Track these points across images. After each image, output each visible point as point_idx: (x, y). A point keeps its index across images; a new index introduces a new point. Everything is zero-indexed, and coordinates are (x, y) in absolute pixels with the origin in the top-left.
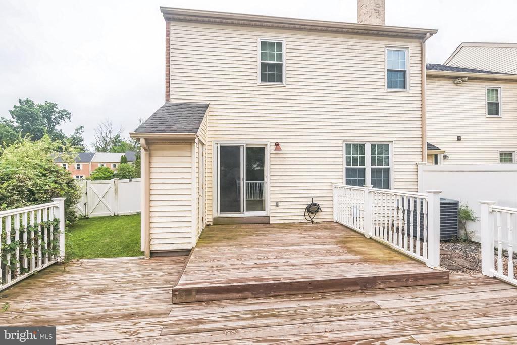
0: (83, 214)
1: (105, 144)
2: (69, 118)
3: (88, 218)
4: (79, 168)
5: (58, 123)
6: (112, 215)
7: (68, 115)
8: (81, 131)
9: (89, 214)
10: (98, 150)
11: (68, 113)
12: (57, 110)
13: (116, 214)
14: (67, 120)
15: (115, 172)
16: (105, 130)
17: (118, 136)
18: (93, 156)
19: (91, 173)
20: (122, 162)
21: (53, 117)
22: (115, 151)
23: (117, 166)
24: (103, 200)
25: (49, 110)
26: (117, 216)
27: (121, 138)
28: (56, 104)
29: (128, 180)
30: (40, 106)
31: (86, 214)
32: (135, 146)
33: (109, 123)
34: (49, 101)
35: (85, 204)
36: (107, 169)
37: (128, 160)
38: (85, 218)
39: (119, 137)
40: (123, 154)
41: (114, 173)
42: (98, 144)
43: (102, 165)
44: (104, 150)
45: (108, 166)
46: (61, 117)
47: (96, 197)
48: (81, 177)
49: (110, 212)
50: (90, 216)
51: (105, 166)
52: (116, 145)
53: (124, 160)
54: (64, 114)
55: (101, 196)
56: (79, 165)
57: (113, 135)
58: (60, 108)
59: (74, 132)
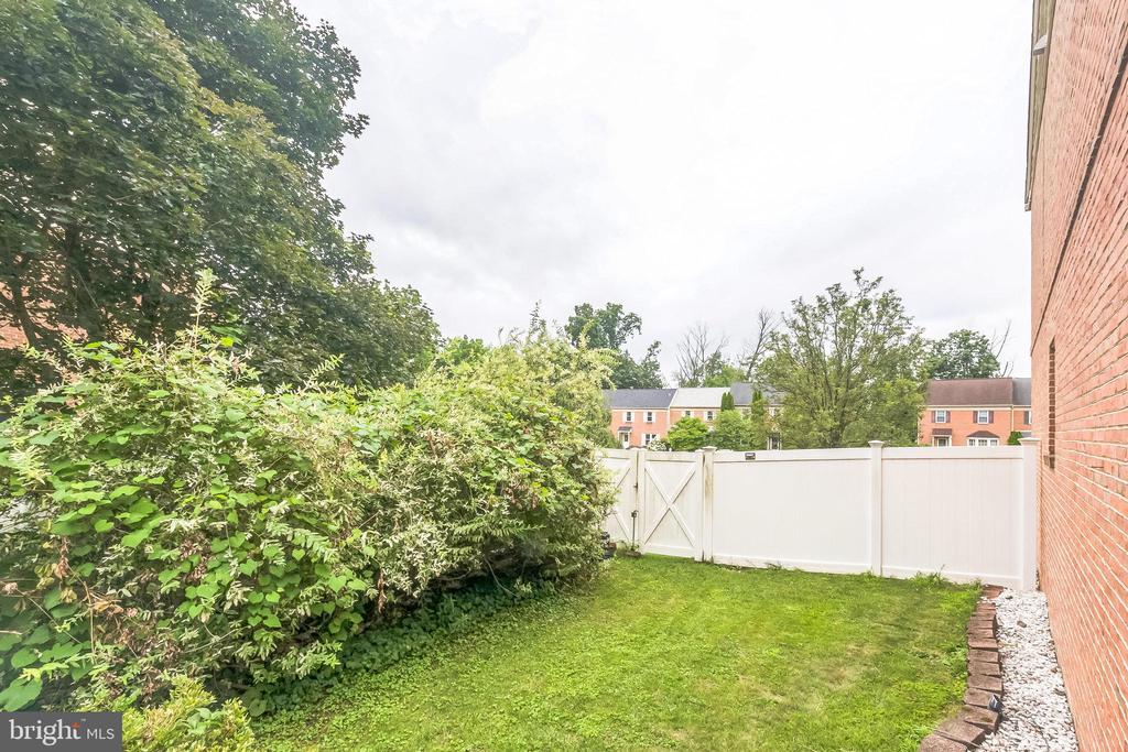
0: (629, 542)
1: (694, 374)
2: (639, 327)
3: (638, 556)
4: (650, 419)
5: (623, 338)
6: (698, 559)
7: (637, 324)
8: (656, 349)
9: (641, 545)
10: (683, 384)
11: (638, 320)
12: (622, 317)
13: (708, 559)
14: (635, 331)
15: (711, 429)
16: (694, 345)
17: (717, 355)
18: (672, 395)
19: (669, 429)
20: (723, 408)
21: (617, 329)
22: (712, 385)
23: (714, 416)
24: (674, 507)
25: (611, 316)
26: (711, 563)
27: (722, 359)
28: (621, 306)
29: (741, 455)
30: (600, 313)
31: (636, 543)
32: (749, 372)
33: (702, 328)
34: (612, 302)
35: (634, 515)
36: (695, 421)
37: (735, 402)
38: (632, 554)
39: (719, 357)
40: (726, 390)
41: (709, 431)
42: (683, 374)
43: (688, 413)
44: (693, 384)
45: (698, 416)
46: (627, 328)
47: (658, 498)
48: (654, 436)
49: (690, 548)
50: (644, 551)
51: (692, 416)
52: (713, 371)
53: (728, 403)
54: (633, 322)
55: (670, 498)
56: (650, 414)
57: (708, 354)
58: (626, 311)
59: (647, 352)
